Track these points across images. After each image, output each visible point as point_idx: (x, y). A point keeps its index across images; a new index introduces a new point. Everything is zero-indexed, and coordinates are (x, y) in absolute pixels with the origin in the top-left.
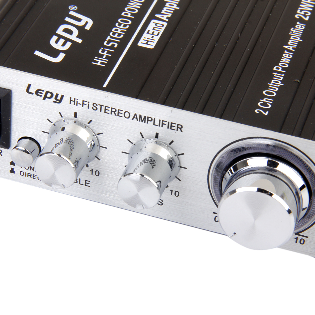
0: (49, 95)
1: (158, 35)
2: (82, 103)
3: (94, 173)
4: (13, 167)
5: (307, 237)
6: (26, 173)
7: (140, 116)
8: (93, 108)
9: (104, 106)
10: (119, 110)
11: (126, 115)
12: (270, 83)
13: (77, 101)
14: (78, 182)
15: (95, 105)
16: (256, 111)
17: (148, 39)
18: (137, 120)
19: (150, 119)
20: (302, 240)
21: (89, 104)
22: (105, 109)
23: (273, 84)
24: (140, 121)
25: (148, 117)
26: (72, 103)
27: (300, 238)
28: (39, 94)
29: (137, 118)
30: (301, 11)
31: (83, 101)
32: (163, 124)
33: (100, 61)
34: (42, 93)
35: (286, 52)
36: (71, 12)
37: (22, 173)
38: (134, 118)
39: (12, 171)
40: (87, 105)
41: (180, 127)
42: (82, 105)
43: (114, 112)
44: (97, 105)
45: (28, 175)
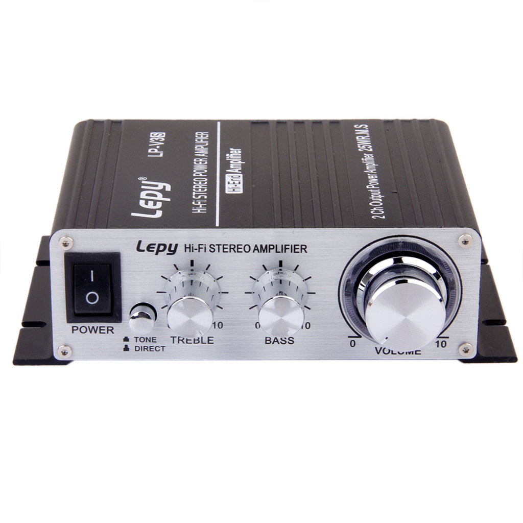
0: (162, 248)
1: (239, 183)
2: (198, 248)
3: (217, 327)
4: (126, 343)
5: (448, 337)
6: (142, 347)
7: (261, 246)
8: (210, 250)
9: (222, 244)
10: (238, 245)
11: (246, 248)
12: (371, 197)
13: (193, 247)
14: (201, 342)
15: (212, 246)
16: (373, 217)
17: (232, 187)
18: (259, 252)
19: (272, 247)
20: (444, 342)
21: (205, 247)
22: (224, 248)
23: (374, 197)
24: (261, 252)
25: (270, 245)
26: (188, 250)
27: (441, 340)
28: (150, 249)
29: (258, 250)
30: (361, 146)
31: (199, 245)
32: (286, 249)
33: (199, 210)
34: (154, 248)
35: (369, 175)
36: (143, 181)
37: (137, 348)
38: (255, 250)
39: (126, 349)
40: (204, 248)
41: (304, 247)
42: (198, 250)
43: (233, 249)
44: (214, 246)
45: (144, 349)
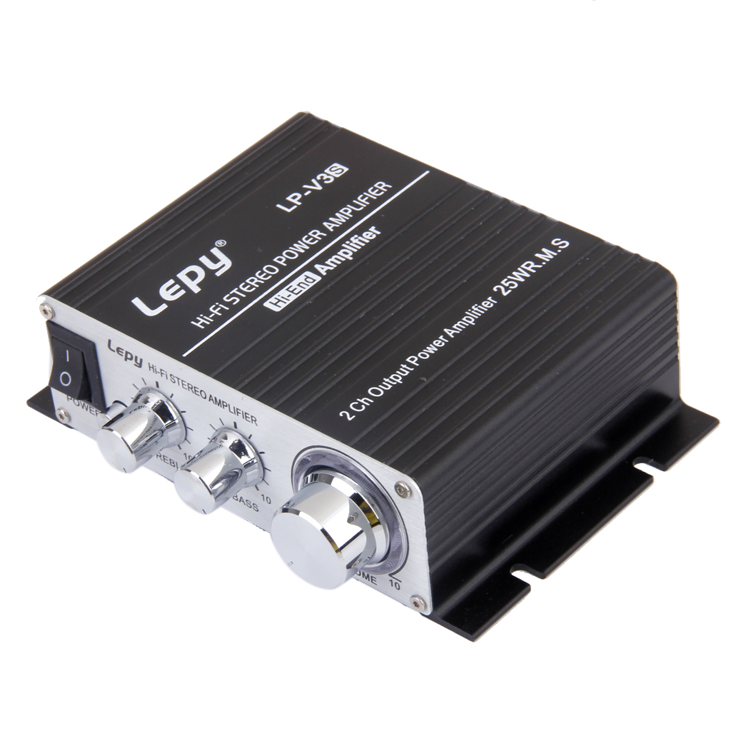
0: (129, 356)
1: (297, 294)
5: (401, 581)
7: (216, 398)
8: (171, 380)
9: (181, 379)
10: (195, 387)
11: (202, 394)
12: (388, 378)
13: (156, 369)
15: (172, 377)
16: (341, 413)
17: (282, 297)
18: (214, 403)
20: (397, 584)
21: (166, 374)
22: (183, 384)
23: (391, 380)
25: (223, 402)
26: (152, 370)
27: (394, 581)
28: (120, 353)
29: (213, 400)
30: (508, 281)
31: (161, 370)
32: (238, 412)
33: (202, 321)
35: (441, 337)
36: (215, 248)
38: (210, 399)
41: (253, 419)
42: (160, 374)
43: (191, 389)
